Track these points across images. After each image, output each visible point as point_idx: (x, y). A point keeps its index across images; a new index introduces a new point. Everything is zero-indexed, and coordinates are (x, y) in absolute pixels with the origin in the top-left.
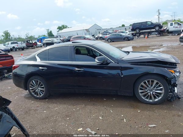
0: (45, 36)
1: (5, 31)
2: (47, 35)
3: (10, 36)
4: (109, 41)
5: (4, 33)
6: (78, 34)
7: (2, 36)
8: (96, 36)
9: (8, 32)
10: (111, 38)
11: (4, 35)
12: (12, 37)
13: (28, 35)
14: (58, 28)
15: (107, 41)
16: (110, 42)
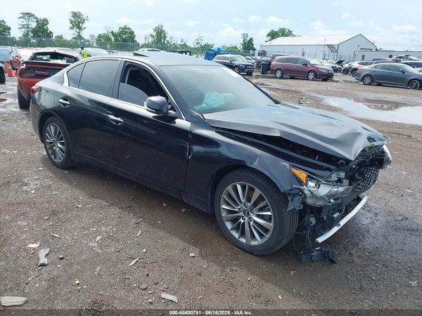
0: (236, 48)
1: (157, 25)
2: (240, 47)
3: (165, 37)
4: (368, 80)
5: (155, 30)
6: (303, 54)
7: (151, 35)
8: (346, 66)
9: (163, 29)
10: (373, 74)
11: (154, 34)
12: (168, 42)
13: (200, 41)
14: (268, 35)
15: (362, 80)
16: (370, 84)
